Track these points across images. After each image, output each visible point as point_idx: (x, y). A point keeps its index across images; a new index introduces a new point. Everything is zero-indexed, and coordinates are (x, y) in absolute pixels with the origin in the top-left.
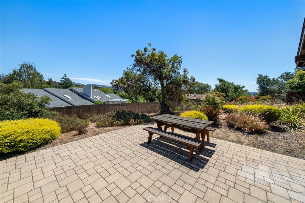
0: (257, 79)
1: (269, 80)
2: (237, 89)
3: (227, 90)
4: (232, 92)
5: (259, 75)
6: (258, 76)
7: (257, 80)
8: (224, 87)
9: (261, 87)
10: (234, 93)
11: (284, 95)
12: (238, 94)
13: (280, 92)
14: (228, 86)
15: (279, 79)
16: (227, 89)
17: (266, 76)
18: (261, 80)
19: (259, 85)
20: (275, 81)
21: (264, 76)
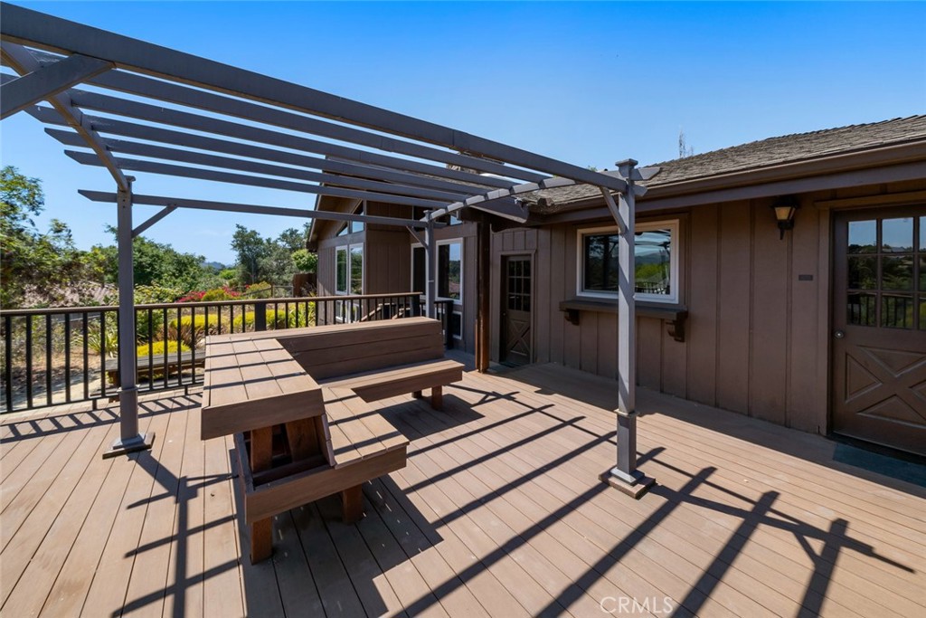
0: (235, 237)
1: (259, 242)
2: (186, 265)
3: (154, 269)
4: (174, 274)
5: (238, 226)
6: (237, 229)
7: (233, 239)
8: (141, 260)
9: (244, 259)
10: (177, 278)
11: (288, 277)
12: (190, 280)
13: (281, 270)
14: (153, 256)
15: (280, 243)
16: (151, 265)
17: (254, 233)
18: (242, 241)
19: (237, 253)
20: (271, 246)
21: (249, 231)
